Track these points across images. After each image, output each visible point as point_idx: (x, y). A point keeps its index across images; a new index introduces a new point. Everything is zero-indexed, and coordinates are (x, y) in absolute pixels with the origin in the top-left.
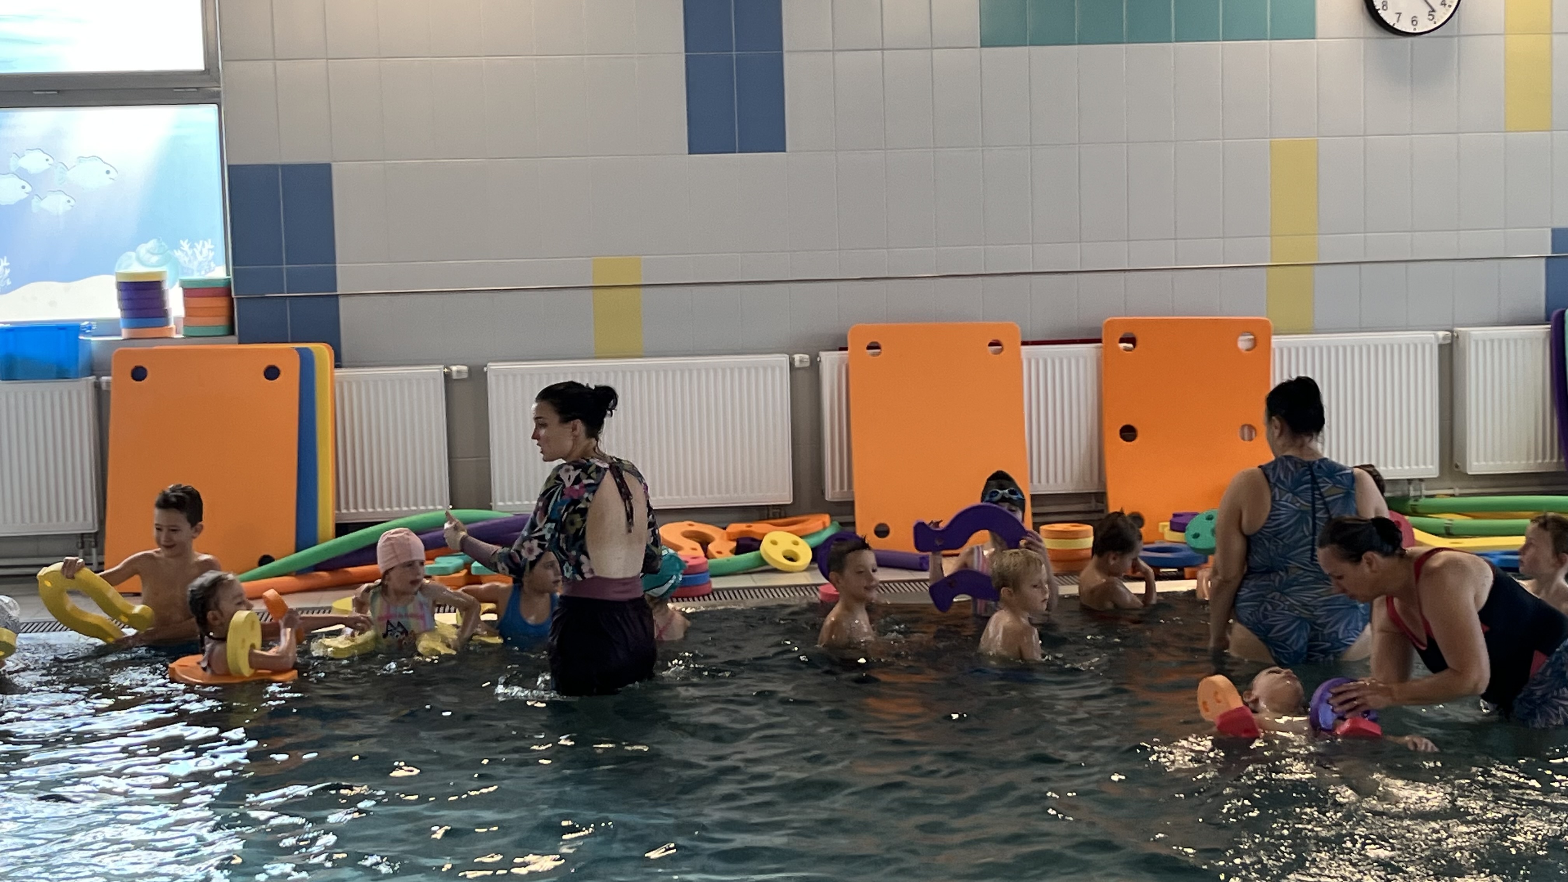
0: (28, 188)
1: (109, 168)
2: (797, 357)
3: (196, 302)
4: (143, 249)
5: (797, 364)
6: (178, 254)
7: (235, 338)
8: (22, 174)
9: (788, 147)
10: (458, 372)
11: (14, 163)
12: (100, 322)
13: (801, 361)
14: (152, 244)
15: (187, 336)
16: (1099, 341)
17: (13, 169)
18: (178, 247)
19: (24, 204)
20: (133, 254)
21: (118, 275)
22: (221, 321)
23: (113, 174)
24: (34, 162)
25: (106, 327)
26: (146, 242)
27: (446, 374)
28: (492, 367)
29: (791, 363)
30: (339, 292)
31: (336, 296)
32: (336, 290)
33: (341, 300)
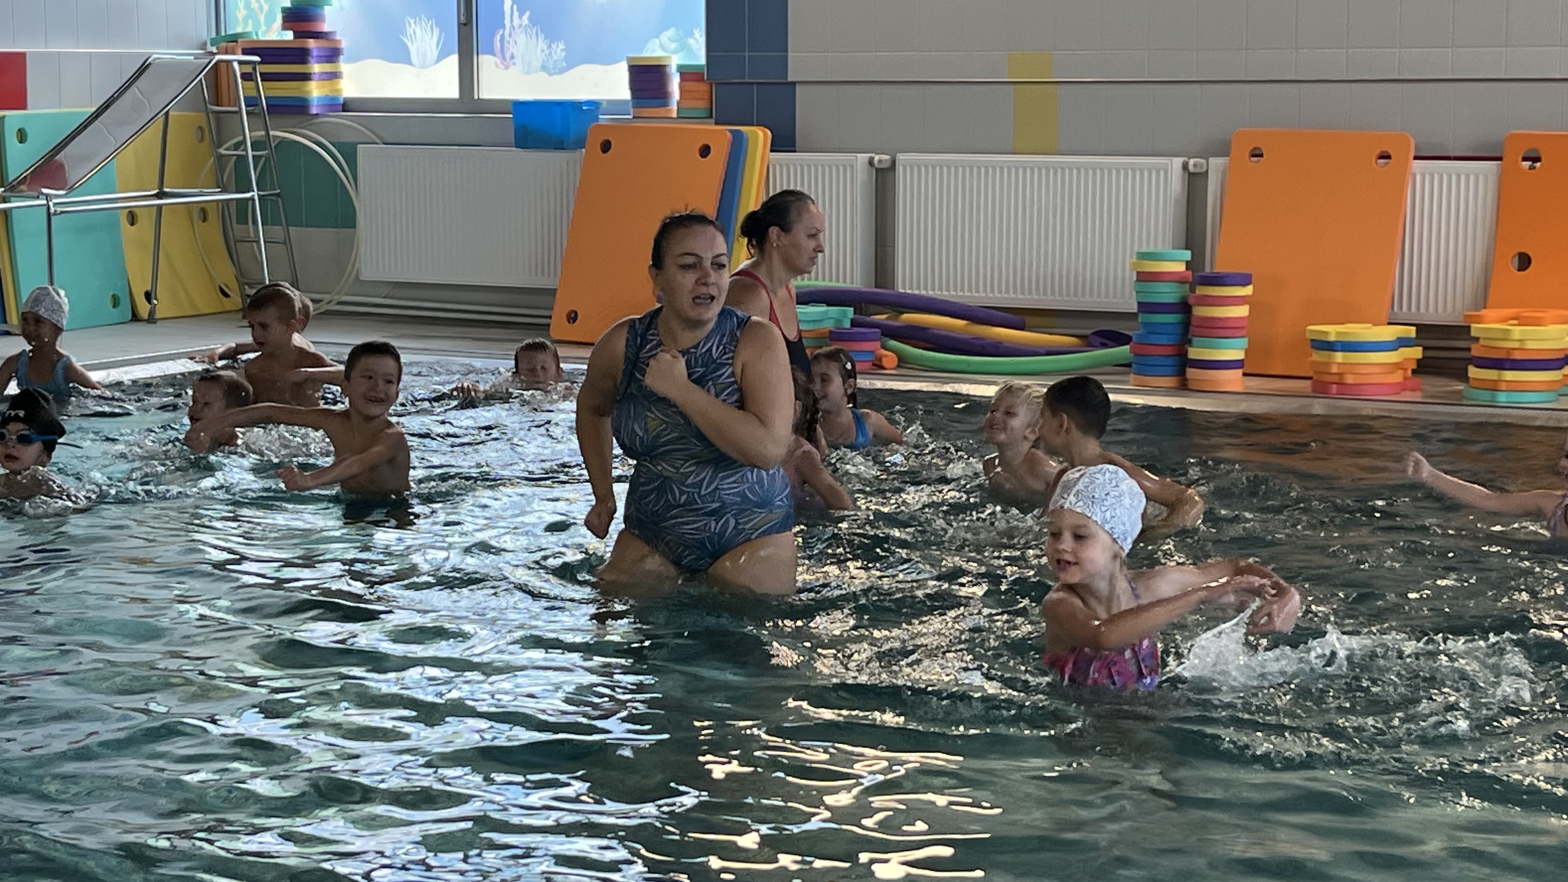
2: (1192, 162)
3: (691, 85)
4: (665, 36)
5: (1191, 168)
6: (691, 41)
7: (713, 121)
10: (880, 161)
12: (611, 102)
13: (1195, 166)
14: (671, 32)
15: (678, 117)
16: (1499, 159)
18: (691, 35)
20: (657, 41)
21: (629, 59)
22: (703, 104)
25: (615, 105)
26: (668, 29)
27: (871, 162)
28: (900, 157)
29: (1185, 166)
30: (790, 79)
31: (794, 84)
32: (786, 78)
33: (798, 88)
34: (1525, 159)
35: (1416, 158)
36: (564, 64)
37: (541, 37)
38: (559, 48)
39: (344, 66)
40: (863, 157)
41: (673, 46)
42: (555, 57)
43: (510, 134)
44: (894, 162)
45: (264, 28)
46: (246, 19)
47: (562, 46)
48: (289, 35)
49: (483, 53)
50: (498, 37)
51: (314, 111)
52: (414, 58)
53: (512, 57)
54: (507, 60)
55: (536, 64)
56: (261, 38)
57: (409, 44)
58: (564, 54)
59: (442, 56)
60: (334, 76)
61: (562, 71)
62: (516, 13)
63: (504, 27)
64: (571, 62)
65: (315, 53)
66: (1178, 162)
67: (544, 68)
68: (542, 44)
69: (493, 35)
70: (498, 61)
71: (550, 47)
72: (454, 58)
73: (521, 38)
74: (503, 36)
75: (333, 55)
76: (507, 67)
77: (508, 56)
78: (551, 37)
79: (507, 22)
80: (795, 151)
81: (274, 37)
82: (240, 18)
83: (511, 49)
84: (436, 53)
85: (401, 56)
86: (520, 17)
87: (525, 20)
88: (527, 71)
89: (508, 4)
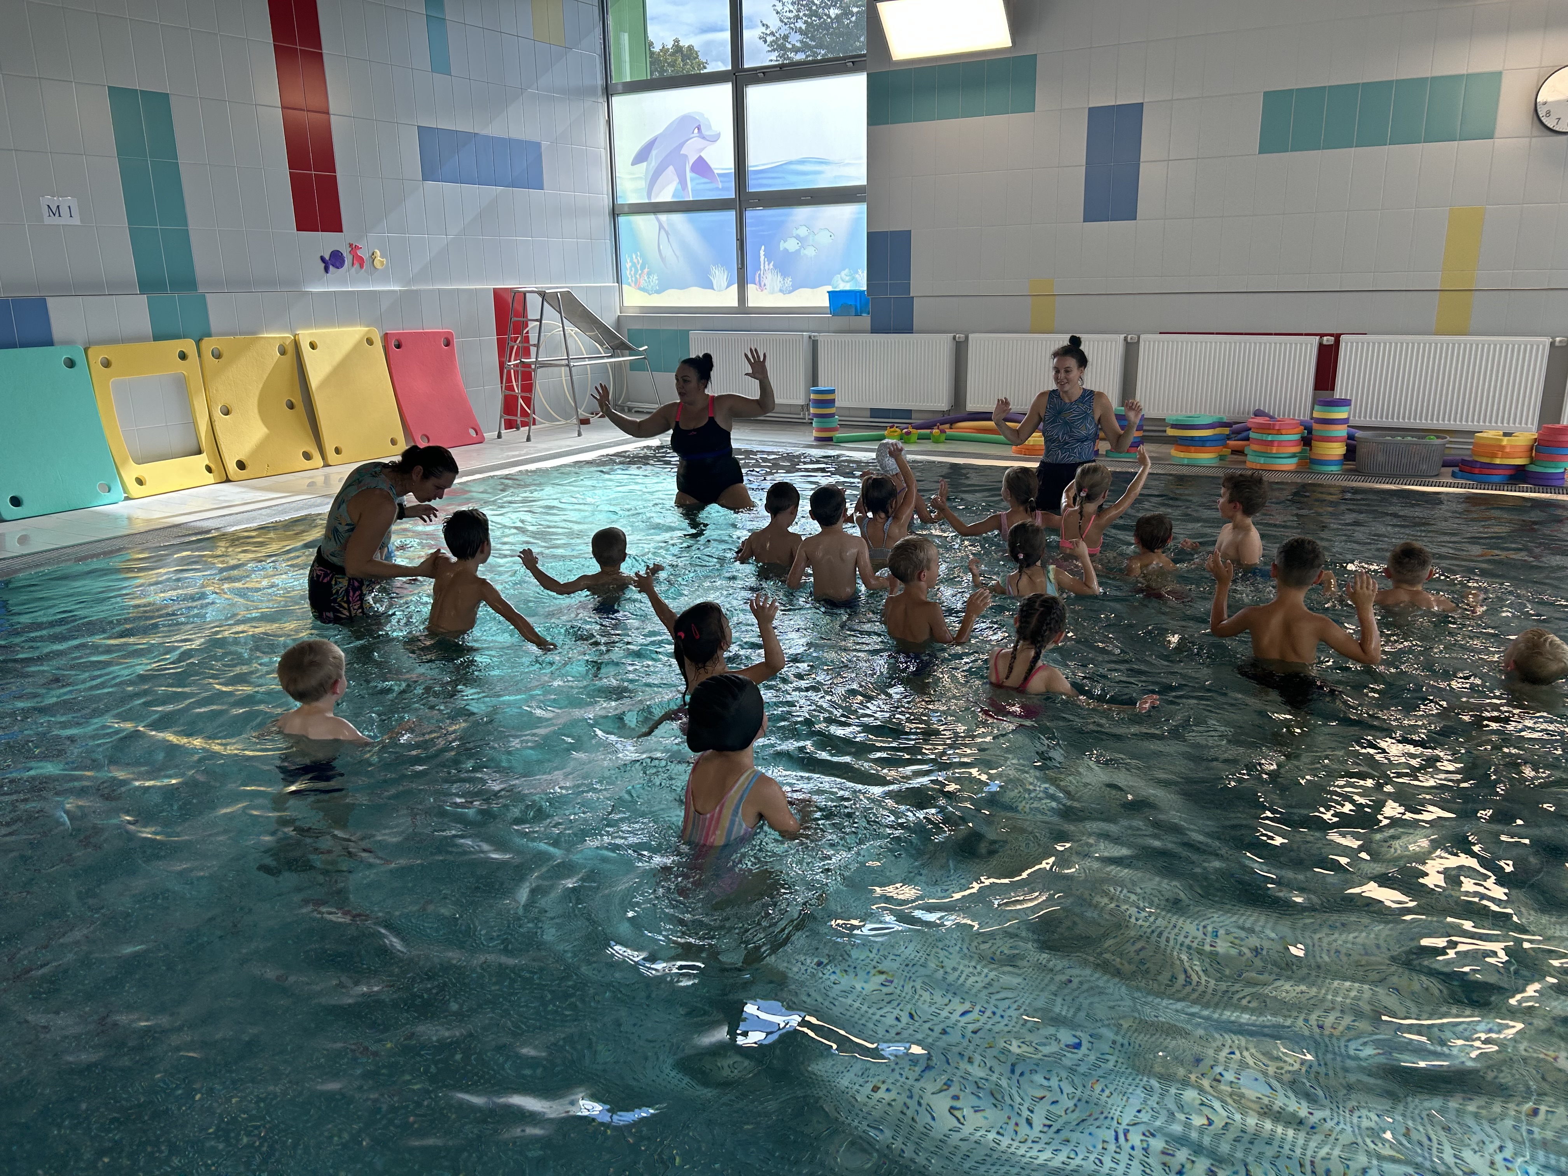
2: (1128, 336)
5: (1129, 340)
8: (798, 237)
9: (1139, 218)
10: (959, 338)
11: (795, 232)
12: (818, 308)
19: (798, 251)
24: (803, 232)
25: (821, 310)
27: (954, 338)
28: (971, 336)
29: (1126, 339)
30: (911, 295)
31: (913, 297)
32: (909, 294)
33: (915, 299)
38: (789, 281)
40: (950, 336)
41: (847, 278)
44: (967, 338)
54: (761, 286)
55: (777, 289)
61: (790, 292)
64: (795, 288)
66: (1122, 337)
67: (781, 291)
72: (736, 286)
78: (785, 275)
80: (910, 331)
83: (764, 281)
85: (708, 284)
87: (771, 266)
88: (772, 292)
89: (762, 258)
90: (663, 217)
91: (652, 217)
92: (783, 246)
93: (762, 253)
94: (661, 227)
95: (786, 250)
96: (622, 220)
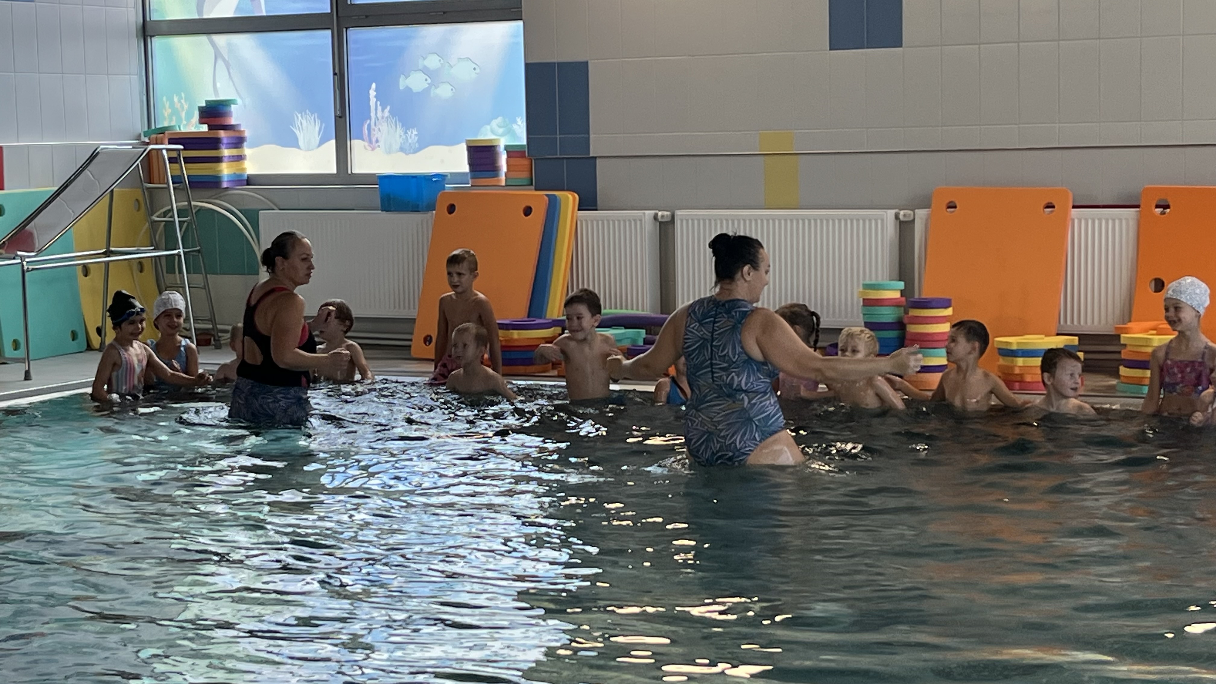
0: (429, 81)
1: (475, 66)
2: (902, 212)
3: (515, 161)
4: (494, 123)
5: (901, 217)
6: (515, 127)
7: (533, 187)
8: (425, 71)
9: (904, 45)
10: (663, 216)
11: (421, 63)
12: (453, 174)
13: (905, 215)
14: (500, 119)
15: (506, 185)
16: (1138, 206)
17: (420, 67)
18: (515, 122)
19: (427, 91)
20: (488, 127)
21: (468, 142)
22: (525, 175)
23: (478, 70)
24: (432, 62)
25: (457, 177)
26: (496, 118)
27: (655, 217)
28: (678, 213)
29: (897, 217)
30: (591, 155)
31: (595, 158)
32: (589, 154)
33: (598, 161)
34: (1157, 206)
35: (1074, 207)
36: (417, 146)
37: (399, 125)
38: (413, 135)
39: (247, 151)
40: (650, 213)
42: (410, 141)
43: (378, 202)
44: (673, 216)
45: (185, 122)
46: (170, 116)
47: (415, 132)
48: (205, 128)
49: (354, 139)
50: (366, 126)
51: (225, 185)
52: (301, 143)
53: (377, 141)
54: (373, 144)
55: (396, 146)
56: (183, 130)
57: (297, 132)
58: (416, 138)
59: (323, 141)
60: (240, 158)
61: (415, 151)
62: (379, 108)
63: (370, 118)
64: (422, 144)
65: (225, 141)
66: (891, 213)
67: (402, 149)
68: (400, 131)
69: (362, 125)
70: (366, 144)
71: (406, 133)
72: (333, 142)
73: (384, 127)
74: (369, 126)
75: (238, 142)
76: (373, 149)
77: (374, 140)
78: (407, 125)
79: (373, 114)
80: (596, 210)
81: (193, 129)
82: (166, 115)
83: (376, 135)
84: (318, 139)
85: (291, 141)
86: (383, 110)
87: (387, 113)
88: (389, 151)
89: (373, 101)
90: (221, 40)
91: (203, 38)
92: (403, 83)
93: (372, 93)
94: (218, 55)
95: (408, 89)
96: (157, 43)
